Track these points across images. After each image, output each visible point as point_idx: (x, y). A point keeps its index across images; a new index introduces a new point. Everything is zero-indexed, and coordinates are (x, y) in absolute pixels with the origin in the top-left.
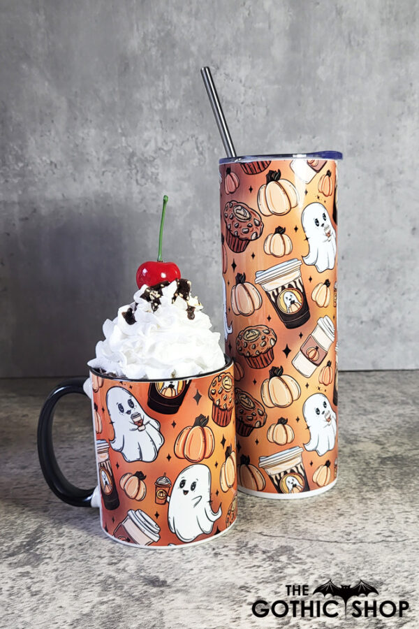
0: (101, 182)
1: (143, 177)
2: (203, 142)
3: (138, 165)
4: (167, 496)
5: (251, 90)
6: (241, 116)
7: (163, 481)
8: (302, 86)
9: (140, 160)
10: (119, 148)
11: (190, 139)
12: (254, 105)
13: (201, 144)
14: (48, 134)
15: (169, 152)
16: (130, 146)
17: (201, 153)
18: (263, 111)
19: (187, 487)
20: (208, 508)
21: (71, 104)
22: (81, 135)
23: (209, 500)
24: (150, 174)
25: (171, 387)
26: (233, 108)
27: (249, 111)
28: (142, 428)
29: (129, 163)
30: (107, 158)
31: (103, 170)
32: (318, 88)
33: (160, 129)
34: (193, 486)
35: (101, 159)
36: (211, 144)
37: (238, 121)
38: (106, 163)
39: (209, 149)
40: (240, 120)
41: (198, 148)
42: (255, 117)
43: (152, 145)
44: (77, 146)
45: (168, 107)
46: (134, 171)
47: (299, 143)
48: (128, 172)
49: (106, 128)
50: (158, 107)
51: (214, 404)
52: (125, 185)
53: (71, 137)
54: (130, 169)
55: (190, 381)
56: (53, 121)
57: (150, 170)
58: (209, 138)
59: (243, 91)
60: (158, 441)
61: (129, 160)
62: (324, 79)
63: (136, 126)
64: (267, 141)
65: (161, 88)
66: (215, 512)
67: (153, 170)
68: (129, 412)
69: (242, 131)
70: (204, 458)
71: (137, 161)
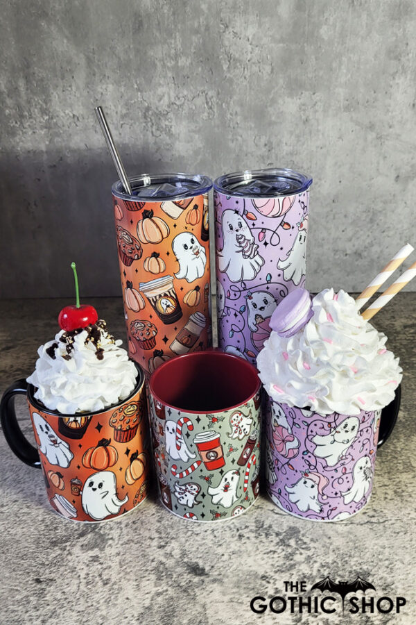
0: (120, 134)
1: (158, 130)
2: (212, 97)
3: (153, 118)
4: (80, 490)
5: (257, 48)
6: (247, 73)
7: (76, 481)
8: (305, 45)
9: (155, 114)
10: (135, 102)
11: (200, 94)
12: (259, 63)
13: (210, 99)
14: (70, 89)
15: (181, 106)
16: (145, 101)
17: (211, 108)
18: (268, 69)
19: (95, 486)
20: (115, 498)
21: (89, 61)
22: (100, 90)
23: (115, 492)
24: (164, 126)
25: (76, 421)
26: (241, 65)
27: (255, 69)
28: (57, 445)
29: (145, 117)
30: (124, 111)
31: (122, 122)
32: (320, 47)
33: (173, 85)
34: (100, 485)
35: (119, 112)
36: (219, 100)
37: (245, 78)
38: (123, 117)
39: (217, 103)
40: (247, 77)
41: (207, 103)
42: (260, 74)
43: (166, 100)
44: (97, 100)
45: (180, 64)
46: (150, 124)
47: (300, 99)
48: (144, 124)
49: (123, 83)
50: (170, 64)
51: (115, 429)
52: (142, 136)
53: (92, 93)
54: (145, 122)
55: (91, 418)
56: (73, 77)
57: (164, 123)
58: (218, 94)
59: (250, 49)
60: (70, 456)
61: (145, 113)
62: (326, 38)
63: (151, 82)
64: (271, 97)
65: (173, 46)
66: (120, 499)
67: (167, 123)
68: (47, 433)
69: (248, 88)
70: (108, 466)
71: (152, 114)
